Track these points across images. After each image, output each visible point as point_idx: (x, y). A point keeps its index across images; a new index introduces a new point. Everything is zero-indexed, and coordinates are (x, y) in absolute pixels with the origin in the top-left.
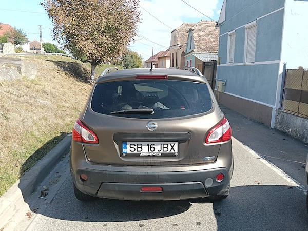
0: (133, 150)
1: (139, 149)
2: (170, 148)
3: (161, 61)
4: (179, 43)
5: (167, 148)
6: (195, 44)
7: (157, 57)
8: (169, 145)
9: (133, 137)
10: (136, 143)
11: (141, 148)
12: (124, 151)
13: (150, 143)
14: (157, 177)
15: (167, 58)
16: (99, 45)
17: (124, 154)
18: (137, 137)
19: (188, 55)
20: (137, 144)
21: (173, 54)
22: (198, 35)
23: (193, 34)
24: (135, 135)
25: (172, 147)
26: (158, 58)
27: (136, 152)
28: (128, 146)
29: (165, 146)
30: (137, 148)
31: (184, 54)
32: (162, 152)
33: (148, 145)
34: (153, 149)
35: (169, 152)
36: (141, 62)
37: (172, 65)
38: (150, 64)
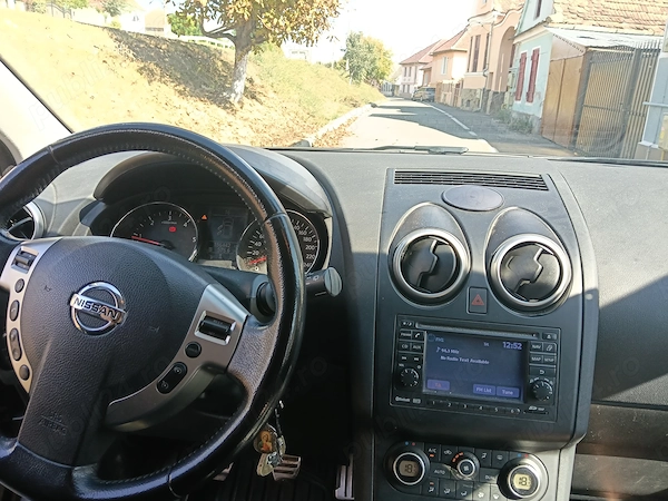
3: (441, 61)
4: (498, 8)
7: (431, 51)
19: (527, 36)
36: (390, 64)
37: (471, 70)
38: (413, 68)
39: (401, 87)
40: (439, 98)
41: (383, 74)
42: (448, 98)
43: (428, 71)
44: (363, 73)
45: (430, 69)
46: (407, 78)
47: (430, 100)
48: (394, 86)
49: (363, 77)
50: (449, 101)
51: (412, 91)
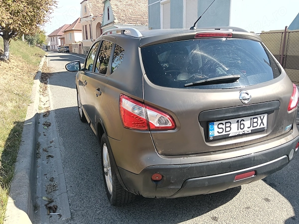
0: (221, 130)
1: (228, 129)
2: (259, 121)
3: (68, 34)
4: (92, 15)
5: (257, 122)
6: (115, 14)
7: (63, 30)
8: (259, 118)
9: (225, 114)
10: (224, 122)
11: (230, 127)
12: (210, 134)
13: (240, 119)
14: (253, 159)
15: (74, 31)
16: (14, 13)
17: (211, 139)
18: (229, 113)
19: (106, 27)
20: (226, 123)
21: (86, 26)
22: (116, 5)
23: (110, 4)
24: (227, 111)
25: (262, 120)
26: (65, 32)
27: (224, 133)
28: (216, 127)
29: (255, 120)
30: (226, 127)
31: (99, 26)
32: (252, 128)
33: (238, 122)
34: (242, 126)
35: (258, 127)
36: (45, 36)
37: (85, 39)
38: (55, 38)
39: (51, 47)
40: (72, 51)
41: (42, 41)
42: (76, 50)
43: (62, 39)
44: (35, 42)
45: (64, 38)
46: (53, 42)
47: (68, 52)
48: (47, 46)
49: (36, 44)
50: (77, 51)
51: (56, 48)
